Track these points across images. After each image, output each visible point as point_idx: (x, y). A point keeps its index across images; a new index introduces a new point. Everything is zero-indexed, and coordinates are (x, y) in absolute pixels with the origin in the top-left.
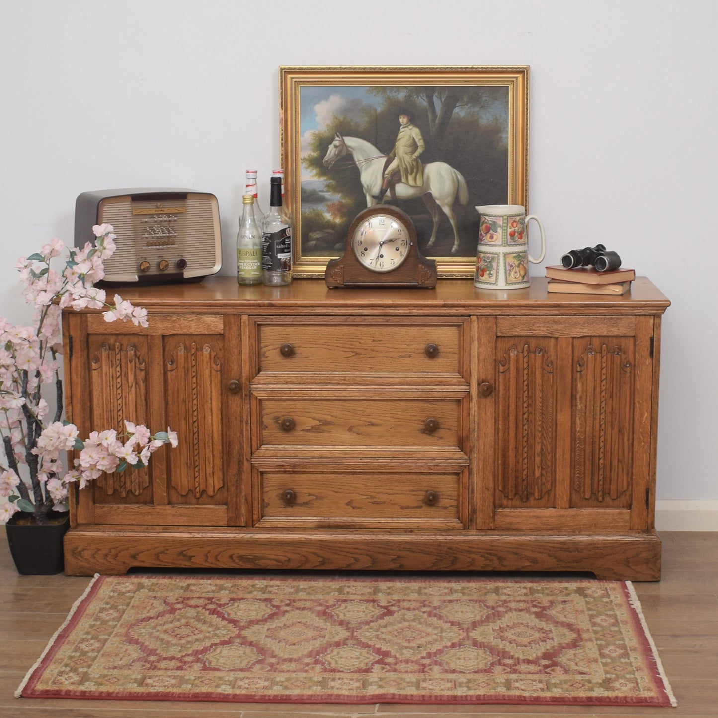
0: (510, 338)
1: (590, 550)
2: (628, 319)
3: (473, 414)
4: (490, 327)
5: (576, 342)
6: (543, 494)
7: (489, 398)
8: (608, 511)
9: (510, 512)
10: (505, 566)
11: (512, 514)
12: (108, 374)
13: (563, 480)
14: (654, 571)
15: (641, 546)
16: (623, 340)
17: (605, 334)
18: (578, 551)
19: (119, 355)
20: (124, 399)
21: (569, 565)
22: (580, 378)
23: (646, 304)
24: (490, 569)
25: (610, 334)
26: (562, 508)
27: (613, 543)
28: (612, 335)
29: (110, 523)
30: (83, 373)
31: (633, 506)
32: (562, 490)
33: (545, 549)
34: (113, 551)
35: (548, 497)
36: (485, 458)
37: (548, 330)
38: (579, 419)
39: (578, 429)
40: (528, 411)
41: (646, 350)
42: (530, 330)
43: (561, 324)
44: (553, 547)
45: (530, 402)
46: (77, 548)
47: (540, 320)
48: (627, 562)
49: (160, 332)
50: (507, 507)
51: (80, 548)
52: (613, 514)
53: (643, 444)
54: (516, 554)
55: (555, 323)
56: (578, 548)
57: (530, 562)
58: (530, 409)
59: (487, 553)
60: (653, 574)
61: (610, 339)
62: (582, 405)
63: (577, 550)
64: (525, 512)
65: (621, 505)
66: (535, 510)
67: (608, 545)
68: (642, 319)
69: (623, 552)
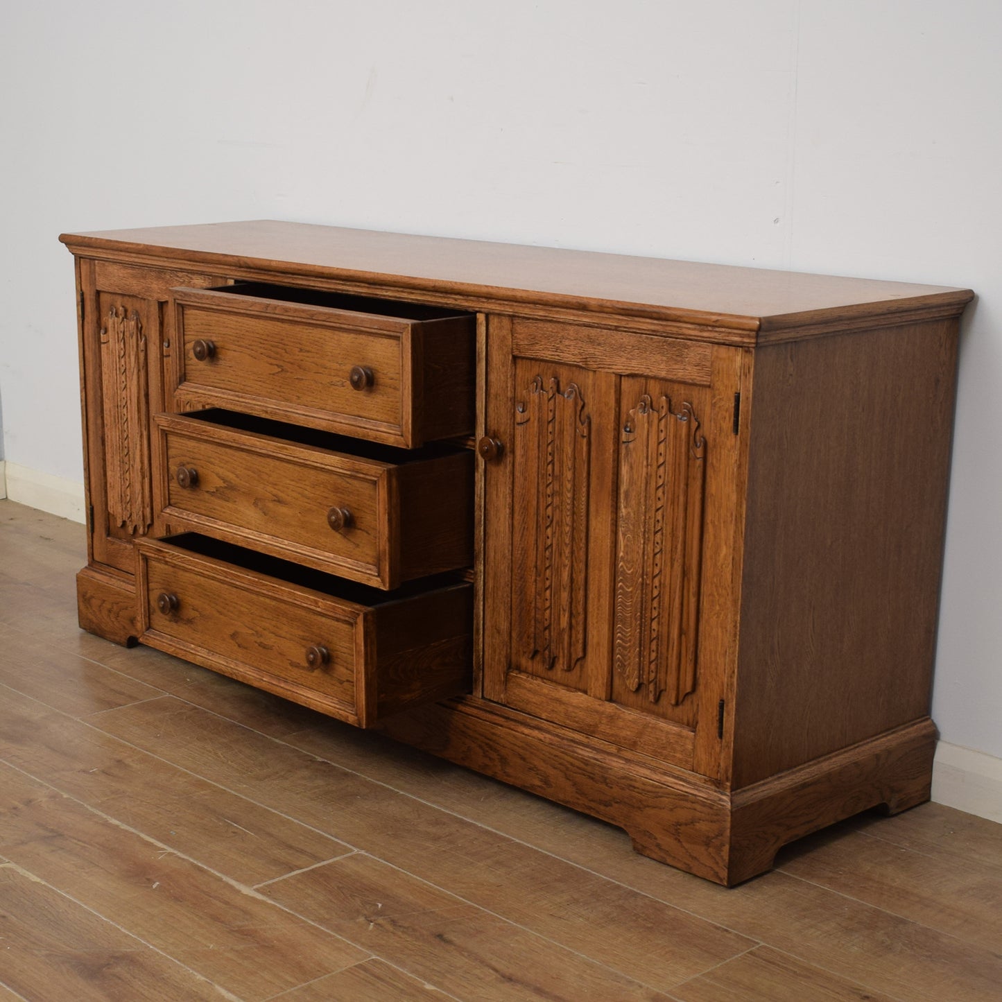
0: (533, 362)
1: (623, 789)
2: (700, 350)
3: (479, 493)
4: (504, 337)
5: (626, 384)
6: (573, 662)
7: (502, 468)
8: (662, 724)
9: (525, 680)
10: (508, 776)
11: (527, 685)
12: (114, 352)
13: (598, 644)
14: (717, 863)
15: (698, 807)
16: (695, 393)
17: (663, 374)
18: (607, 784)
19: (122, 326)
20: (128, 390)
21: (593, 805)
22: (627, 455)
23: (717, 321)
24: (490, 773)
25: (670, 377)
26: (595, 697)
27: (657, 787)
28: (675, 377)
29: (120, 566)
30: (93, 347)
31: (699, 727)
32: (597, 663)
33: (560, 764)
34: (115, 607)
35: (581, 671)
36: (495, 574)
37: (581, 354)
38: (624, 535)
39: (621, 554)
40: (552, 502)
41: (727, 418)
42: (557, 349)
43: (599, 344)
44: (572, 764)
45: (557, 487)
46: (86, 593)
47: (571, 333)
48: (676, 830)
49: (156, 296)
50: (525, 672)
51: (88, 595)
52: (668, 733)
53: (718, 608)
54: (523, 759)
55: (591, 341)
56: (606, 778)
57: (541, 780)
58: (556, 500)
59: (487, 744)
60: (717, 869)
61: (676, 386)
62: (630, 510)
63: (605, 780)
64: (547, 688)
65: (685, 721)
66: (560, 688)
67: (650, 788)
68: (723, 352)
69: (671, 810)
